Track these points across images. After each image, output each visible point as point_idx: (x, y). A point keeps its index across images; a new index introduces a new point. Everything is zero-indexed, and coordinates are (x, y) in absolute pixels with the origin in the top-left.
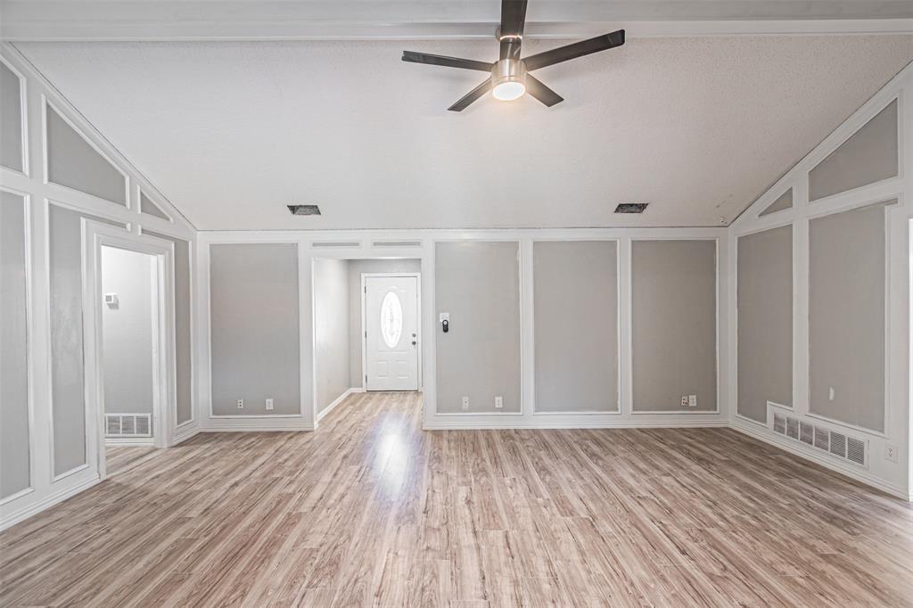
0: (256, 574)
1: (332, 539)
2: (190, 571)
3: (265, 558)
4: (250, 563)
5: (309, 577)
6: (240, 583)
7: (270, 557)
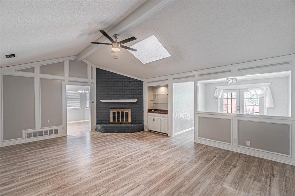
0: (168, 170)
1: (146, 170)
2: (185, 179)
3: (164, 173)
4: (169, 173)
5: (158, 164)
6: (173, 169)
7: (163, 173)
